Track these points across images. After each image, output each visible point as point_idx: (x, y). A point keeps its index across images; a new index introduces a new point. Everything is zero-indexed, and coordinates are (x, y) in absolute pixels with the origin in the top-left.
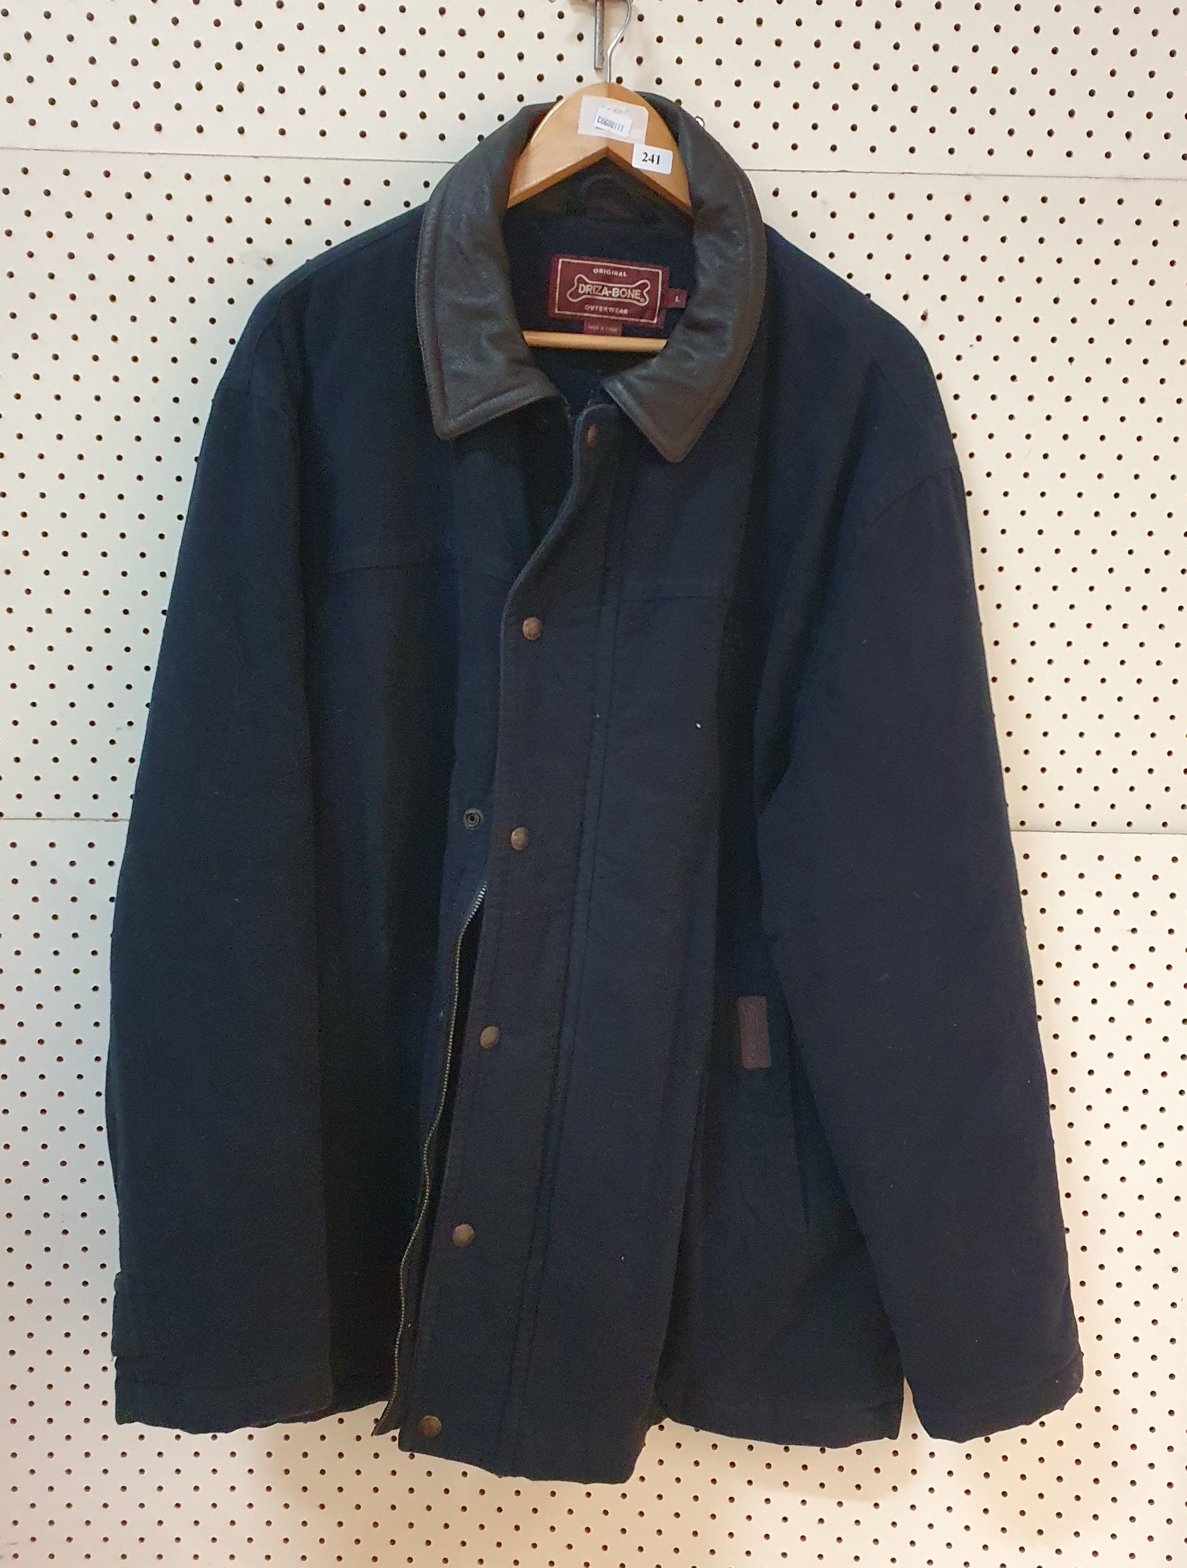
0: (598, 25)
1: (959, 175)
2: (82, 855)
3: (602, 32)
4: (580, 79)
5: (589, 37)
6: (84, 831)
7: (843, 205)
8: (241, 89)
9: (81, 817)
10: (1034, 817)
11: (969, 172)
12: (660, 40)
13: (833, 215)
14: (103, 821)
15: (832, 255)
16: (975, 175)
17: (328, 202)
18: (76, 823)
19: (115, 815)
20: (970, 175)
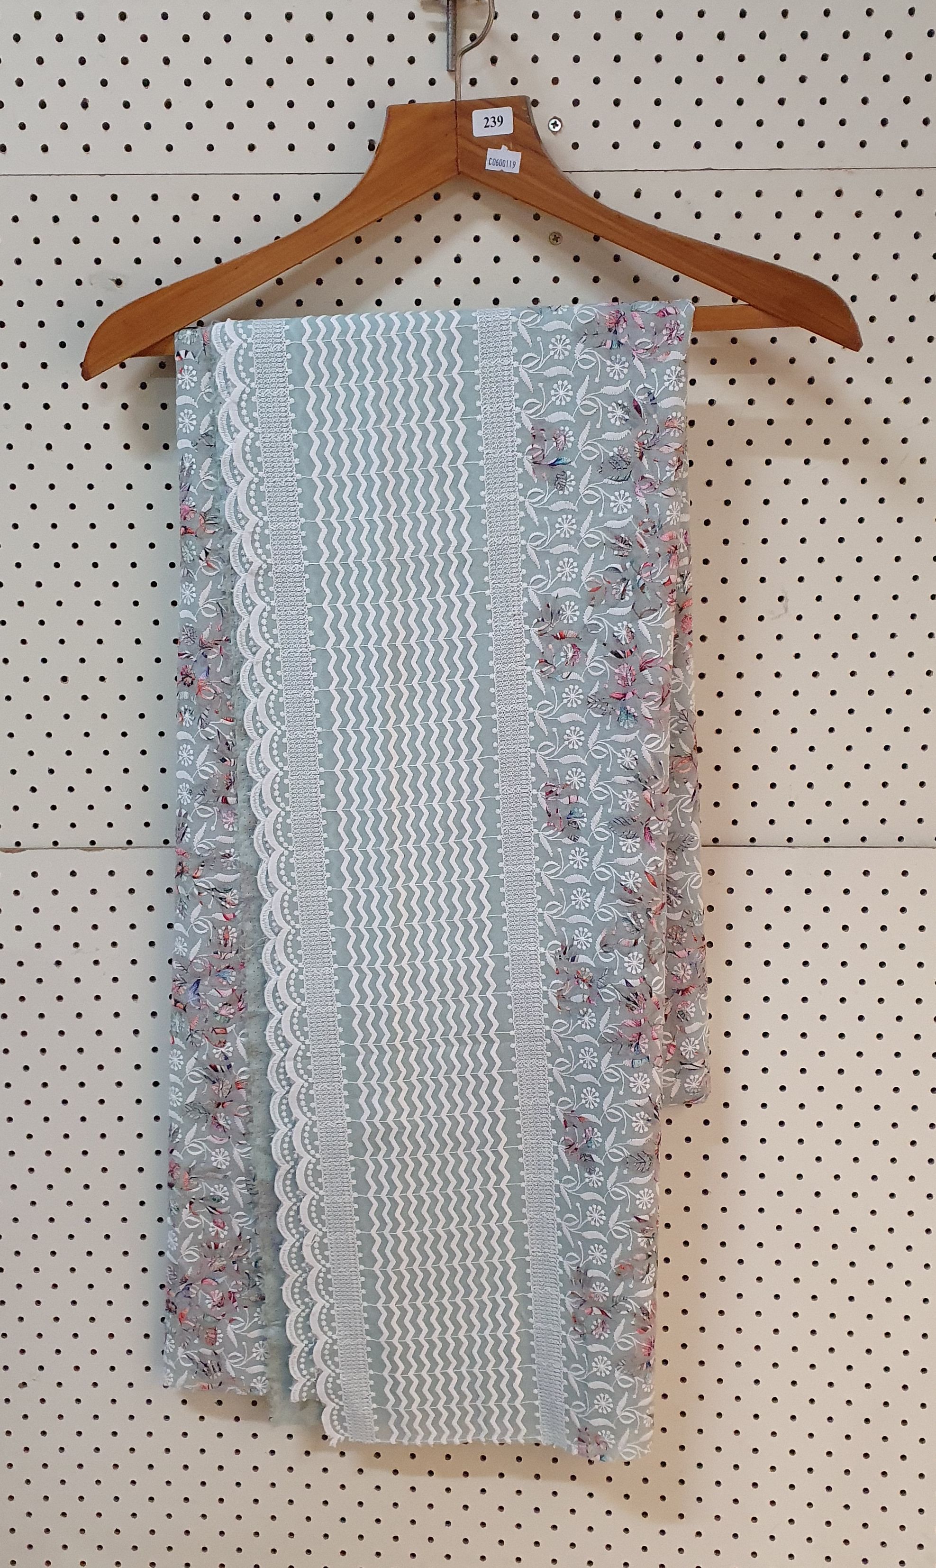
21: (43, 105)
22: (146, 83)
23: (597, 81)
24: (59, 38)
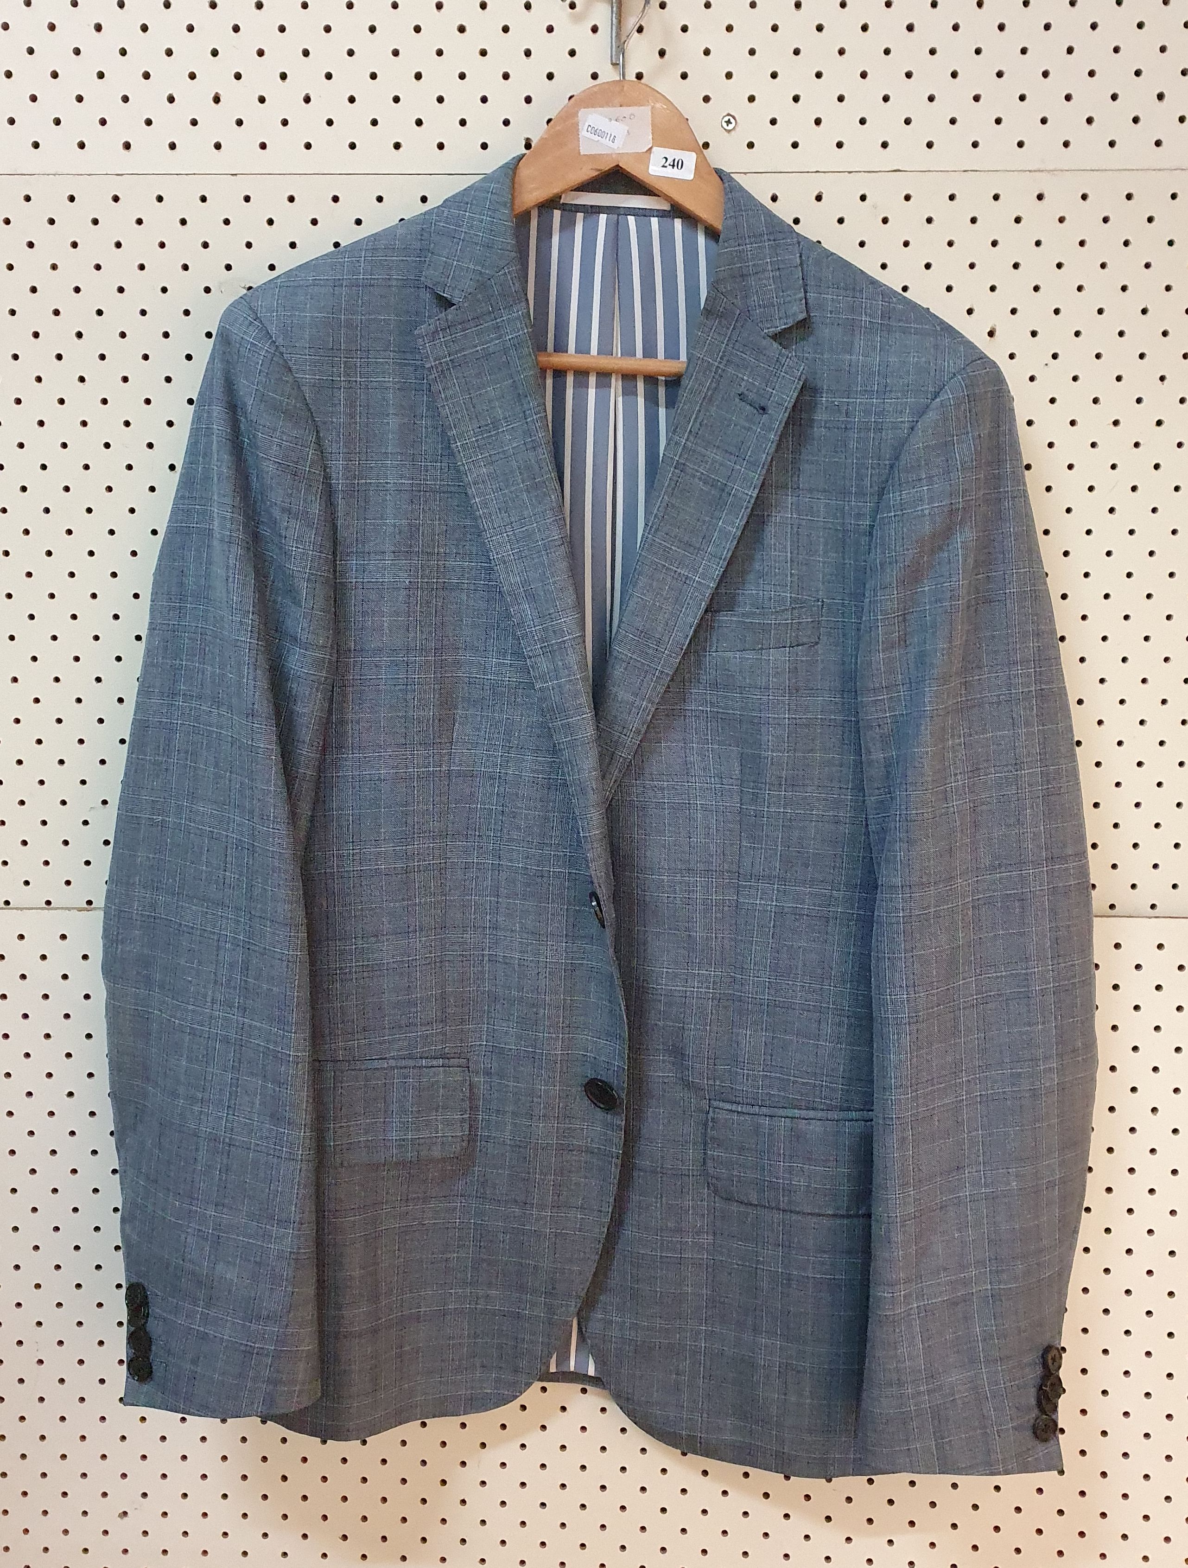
0: (614, 15)
1: (1030, 171)
2: (53, 947)
3: (619, 22)
4: (595, 76)
5: (605, 29)
6: (56, 921)
7: (896, 209)
8: (217, 99)
9: (52, 905)
10: (1125, 899)
11: (1042, 167)
12: (684, 29)
13: (885, 221)
14: (75, 910)
15: (884, 266)
16: (1049, 171)
17: (314, 222)
18: (47, 913)
19: (89, 903)
20: (1042, 171)
21: (171, 99)
22: (283, 76)
23: (774, 75)
24: (191, 29)
